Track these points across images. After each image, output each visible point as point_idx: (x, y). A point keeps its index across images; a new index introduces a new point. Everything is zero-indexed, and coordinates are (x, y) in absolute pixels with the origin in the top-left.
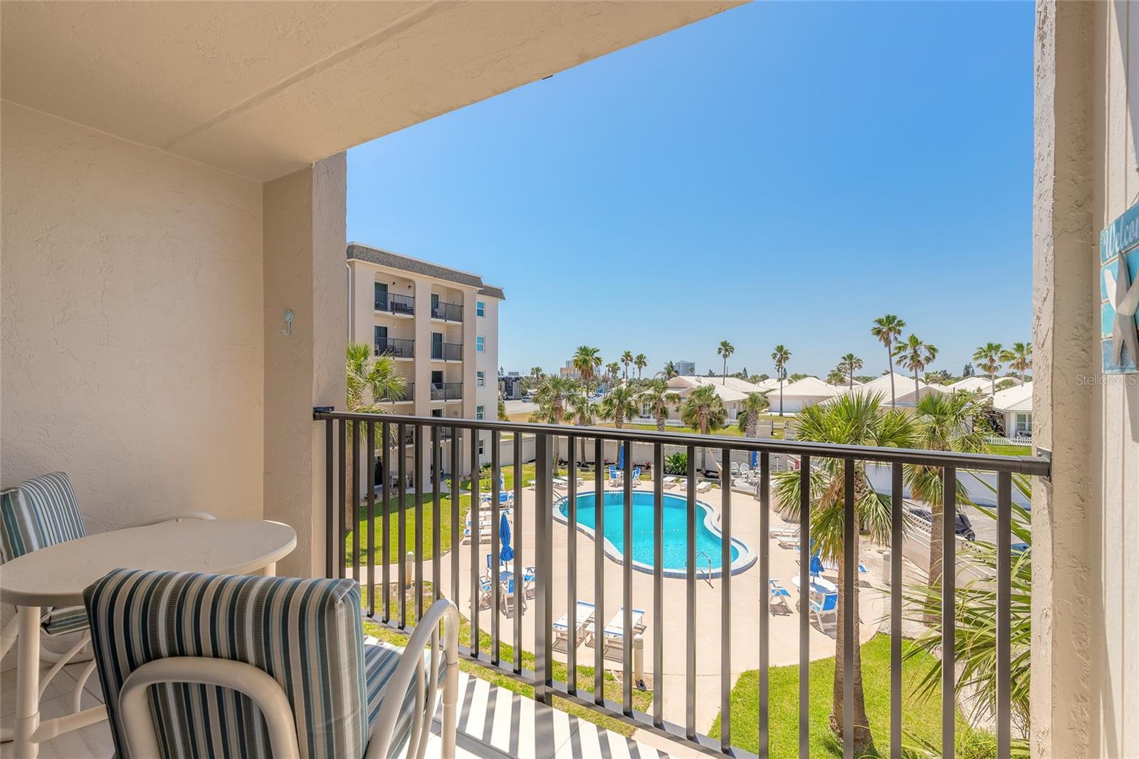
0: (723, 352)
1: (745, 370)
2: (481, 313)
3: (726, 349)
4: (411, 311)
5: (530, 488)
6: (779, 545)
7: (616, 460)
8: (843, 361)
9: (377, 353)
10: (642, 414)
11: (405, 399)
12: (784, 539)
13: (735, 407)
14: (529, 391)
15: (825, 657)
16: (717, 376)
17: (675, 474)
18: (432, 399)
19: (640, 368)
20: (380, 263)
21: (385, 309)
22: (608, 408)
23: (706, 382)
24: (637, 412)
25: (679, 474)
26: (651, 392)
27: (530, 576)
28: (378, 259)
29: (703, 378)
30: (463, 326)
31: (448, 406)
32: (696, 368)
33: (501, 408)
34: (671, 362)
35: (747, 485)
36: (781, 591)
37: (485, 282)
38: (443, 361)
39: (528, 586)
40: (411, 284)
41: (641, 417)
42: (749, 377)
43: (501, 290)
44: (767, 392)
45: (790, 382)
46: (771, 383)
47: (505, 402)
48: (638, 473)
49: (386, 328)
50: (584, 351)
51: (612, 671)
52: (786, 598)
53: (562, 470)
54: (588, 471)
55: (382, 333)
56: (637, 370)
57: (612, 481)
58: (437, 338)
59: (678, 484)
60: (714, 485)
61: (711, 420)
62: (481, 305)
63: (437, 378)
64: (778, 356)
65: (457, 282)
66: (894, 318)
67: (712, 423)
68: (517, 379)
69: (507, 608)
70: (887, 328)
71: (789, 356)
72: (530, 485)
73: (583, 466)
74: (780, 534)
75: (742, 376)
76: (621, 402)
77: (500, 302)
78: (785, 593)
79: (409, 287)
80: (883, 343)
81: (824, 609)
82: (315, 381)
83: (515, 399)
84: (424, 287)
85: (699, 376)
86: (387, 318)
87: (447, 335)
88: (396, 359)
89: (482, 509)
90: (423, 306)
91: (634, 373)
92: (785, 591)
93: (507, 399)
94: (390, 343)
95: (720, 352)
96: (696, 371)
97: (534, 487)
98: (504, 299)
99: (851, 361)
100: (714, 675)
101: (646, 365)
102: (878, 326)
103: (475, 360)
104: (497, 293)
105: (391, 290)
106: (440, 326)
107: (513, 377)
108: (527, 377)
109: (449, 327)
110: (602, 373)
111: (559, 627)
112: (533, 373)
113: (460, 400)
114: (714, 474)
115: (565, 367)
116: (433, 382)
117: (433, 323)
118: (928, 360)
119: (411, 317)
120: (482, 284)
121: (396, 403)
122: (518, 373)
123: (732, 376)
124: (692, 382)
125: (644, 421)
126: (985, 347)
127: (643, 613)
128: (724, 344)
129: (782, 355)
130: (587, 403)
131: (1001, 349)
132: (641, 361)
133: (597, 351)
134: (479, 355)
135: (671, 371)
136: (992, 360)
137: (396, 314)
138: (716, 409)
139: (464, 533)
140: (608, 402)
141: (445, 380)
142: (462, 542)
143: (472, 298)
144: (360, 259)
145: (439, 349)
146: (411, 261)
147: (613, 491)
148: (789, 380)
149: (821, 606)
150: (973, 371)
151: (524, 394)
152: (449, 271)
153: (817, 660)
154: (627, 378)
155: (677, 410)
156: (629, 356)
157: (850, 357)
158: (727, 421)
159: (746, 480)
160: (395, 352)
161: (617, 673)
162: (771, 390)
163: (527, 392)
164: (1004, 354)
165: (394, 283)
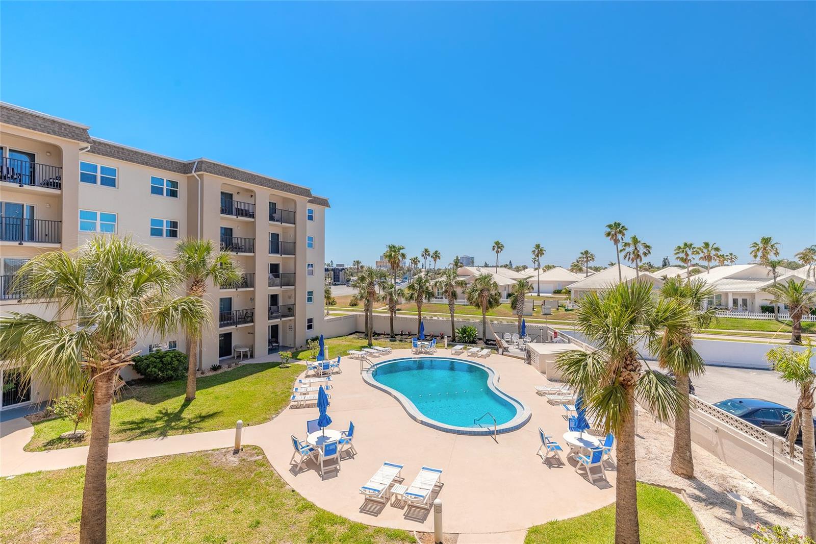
0: (496, 249)
1: (510, 262)
2: (311, 218)
3: (498, 247)
4: (252, 216)
5: (349, 356)
6: (547, 402)
7: (417, 332)
8: (581, 255)
9: (222, 249)
10: (437, 296)
11: (246, 286)
12: (552, 397)
13: (505, 290)
14: (352, 278)
15: (597, 508)
16: (490, 267)
17: (463, 342)
18: (269, 286)
19: (435, 260)
20: (225, 176)
21: (231, 213)
22: (411, 292)
23: (485, 271)
24: (432, 294)
25: (466, 342)
26: (444, 278)
27: (344, 440)
28: (223, 172)
29: (481, 268)
30: (295, 227)
31: (284, 292)
32: (475, 261)
33: (327, 292)
34: (457, 257)
35: (519, 351)
36: (555, 446)
37: (313, 194)
38: (280, 255)
39: (342, 448)
40: (252, 194)
41: (436, 298)
42: (514, 268)
43: (326, 200)
44: (528, 278)
45: (544, 271)
46: (530, 272)
47: (332, 287)
48: (434, 343)
49: (231, 229)
50: (392, 248)
51: (415, 532)
52: (559, 452)
53: (375, 341)
54: (395, 341)
55: (227, 233)
56: (433, 262)
57: (414, 350)
58: (275, 237)
59: (465, 351)
60: (493, 351)
61: (489, 300)
62: (311, 211)
63: (274, 269)
64: (536, 252)
65: (291, 193)
66: (619, 224)
67: (490, 303)
68: (343, 269)
69: (322, 470)
70: (616, 231)
71: (544, 252)
73: (392, 337)
74: (547, 392)
75: (508, 266)
76: (421, 287)
77: (326, 209)
78: (558, 448)
79: (252, 196)
80: (612, 242)
81: (592, 463)
83: (341, 285)
84: (263, 197)
85: (478, 267)
86: (231, 221)
87: (283, 235)
88: (239, 254)
90: (262, 212)
91: (430, 264)
92: (558, 446)
93: (335, 285)
94: (234, 241)
95: (494, 249)
96: (475, 263)
98: (330, 207)
99: (587, 256)
100: (505, 532)
101: (439, 259)
102: (609, 230)
103: (305, 255)
104: (324, 203)
105: (235, 198)
106: (277, 227)
107: (340, 268)
108: (351, 268)
109: (284, 228)
110: (407, 265)
111: (368, 490)
112: (354, 265)
113: (293, 287)
114: (492, 342)
115: (379, 260)
116: (271, 273)
117: (270, 225)
118: (645, 254)
119: (252, 220)
120: (311, 195)
121: (239, 290)
122: (343, 265)
123: (501, 267)
124: (474, 271)
125: (438, 301)
126: (682, 246)
127: (441, 472)
128: (497, 243)
129: (539, 251)
130: (395, 288)
131: (693, 246)
132: (436, 256)
133: (402, 249)
134: (309, 250)
135: (457, 263)
136: (687, 255)
137: (239, 218)
138: (493, 292)
139: (291, 398)
140: (411, 287)
141: (281, 271)
142: (289, 406)
143: (303, 205)
144: (207, 172)
145: (275, 245)
146: (252, 175)
147: (415, 358)
148: (543, 269)
149: (590, 461)
150: (669, 263)
151: (348, 281)
152: (285, 184)
153: (590, 512)
154: (425, 269)
155: (463, 292)
156: (428, 252)
157: (586, 252)
158: (501, 300)
159: (517, 347)
160: (237, 249)
161: (418, 534)
162: (530, 277)
163: (350, 279)
164: (695, 250)
165: (238, 193)
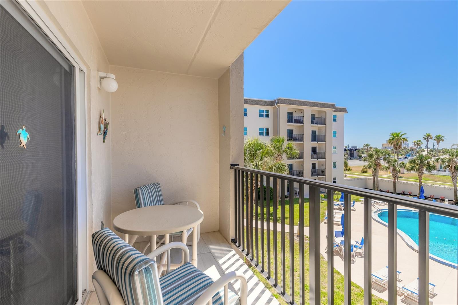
2: (335, 120)
4: (302, 122)
5: (361, 202)
7: (418, 194)
9: (288, 140)
10: (439, 169)
11: (300, 158)
14: (363, 155)
18: (311, 159)
19: (438, 143)
21: (292, 122)
22: (412, 165)
24: (434, 168)
26: (447, 156)
27: (358, 246)
28: (289, 103)
30: (326, 126)
31: (319, 162)
37: (337, 106)
38: (317, 142)
39: (356, 250)
40: (302, 111)
41: (439, 171)
43: (345, 109)
47: (349, 160)
49: (292, 130)
50: (395, 135)
55: (290, 132)
56: (436, 144)
58: (314, 133)
62: (335, 116)
63: (314, 150)
65: (323, 107)
68: (356, 150)
72: (361, 201)
76: (422, 162)
77: (345, 114)
79: (302, 112)
82: (231, 154)
83: (355, 159)
84: (308, 111)
86: (292, 126)
87: (318, 131)
88: (296, 142)
89: (335, 209)
90: (307, 119)
91: (433, 145)
93: (351, 159)
94: (294, 136)
97: (363, 202)
98: (347, 112)
101: (442, 141)
103: (331, 141)
104: (344, 110)
105: (294, 114)
106: (315, 127)
107: (354, 149)
108: (362, 149)
109: (319, 127)
110: (410, 146)
112: (364, 147)
113: (325, 159)
115: (385, 143)
116: (312, 152)
117: (312, 126)
119: (302, 124)
120: (335, 107)
121: (296, 160)
122: (356, 147)
125: (440, 173)
127: (435, 286)
130: (398, 162)
132: (439, 139)
134: (334, 139)
137: (296, 124)
139: (325, 218)
140: (413, 162)
141: (318, 150)
142: (324, 222)
143: (330, 113)
144: (282, 104)
145: (314, 137)
146: (303, 102)
151: (360, 157)
152: (320, 103)
154: (428, 149)
156: (430, 136)
160: (295, 139)
163: (362, 156)
165: (295, 112)
